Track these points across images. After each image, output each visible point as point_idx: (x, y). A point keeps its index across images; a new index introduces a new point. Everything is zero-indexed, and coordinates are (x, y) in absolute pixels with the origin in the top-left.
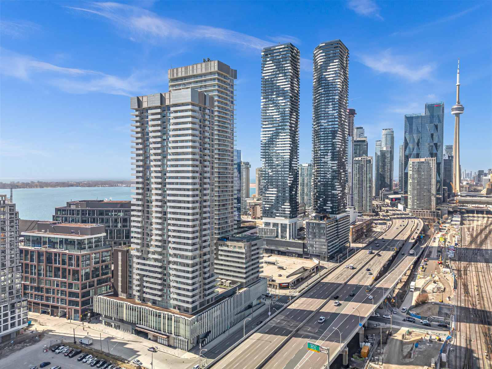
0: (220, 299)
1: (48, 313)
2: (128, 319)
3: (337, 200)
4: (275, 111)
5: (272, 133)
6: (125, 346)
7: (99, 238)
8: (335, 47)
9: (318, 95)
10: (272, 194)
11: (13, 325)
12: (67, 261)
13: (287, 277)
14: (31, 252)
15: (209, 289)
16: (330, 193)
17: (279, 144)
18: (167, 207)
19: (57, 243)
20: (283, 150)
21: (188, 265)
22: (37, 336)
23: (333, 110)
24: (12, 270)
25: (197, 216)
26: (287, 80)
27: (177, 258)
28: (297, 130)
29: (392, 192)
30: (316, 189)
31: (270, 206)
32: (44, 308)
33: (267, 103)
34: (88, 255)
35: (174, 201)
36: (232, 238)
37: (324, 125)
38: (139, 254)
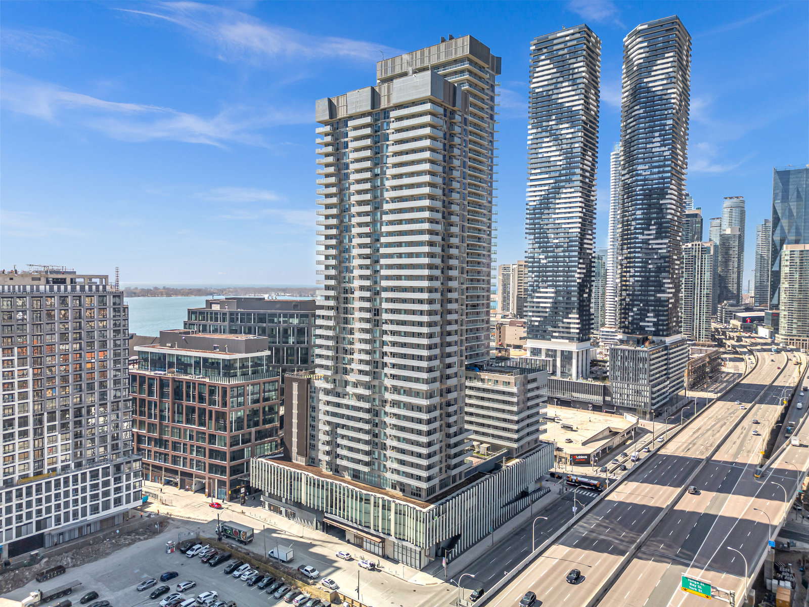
0: (475, 475)
1: (176, 485)
2: (310, 503)
3: (667, 311)
4: (554, 148)
5: (547, 188)
6: (311, 550)
7: (260, 358)
8: (667, 30)
9: (632, 119)
10: (546, 298)
11: (118, 501)
12: (207, 395)
13: (584, 444)
14: (149, 378)
15: (456, 455)
16: (652, 298)
17: (559, 208)
18: (381, 299)
19: (190, 365)
20: (569, 218)
21: (419, 409)
22: (156, 524)
23: (661, 146)
24: (118, 406)
25: (437, 318)
26: (578, 92)
27: (399, 394)
28: (594, 183)
29: (742, 307)
30: (626, 290)
31: (542, 319)
32: (169, 475)
33: (539, 136)
34: (241, 387)
35: (393, 289)
36: (489, 368)
37: (644, 173)
38: (329, 386)
